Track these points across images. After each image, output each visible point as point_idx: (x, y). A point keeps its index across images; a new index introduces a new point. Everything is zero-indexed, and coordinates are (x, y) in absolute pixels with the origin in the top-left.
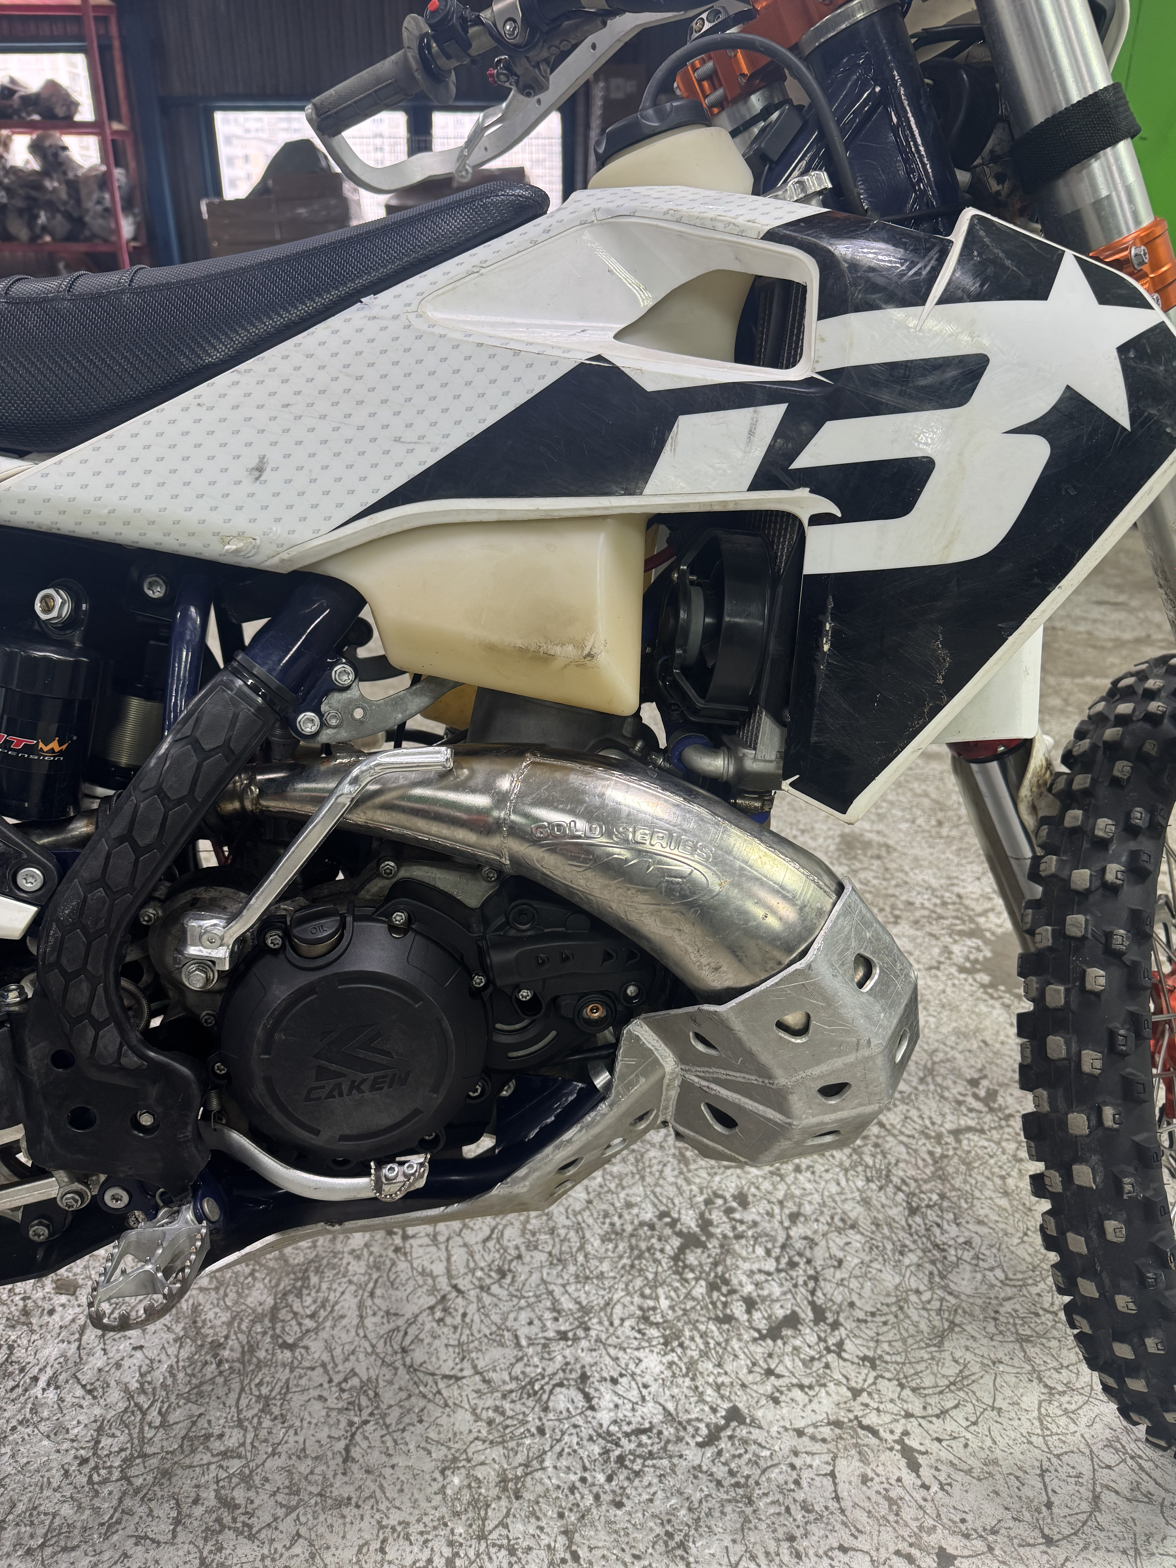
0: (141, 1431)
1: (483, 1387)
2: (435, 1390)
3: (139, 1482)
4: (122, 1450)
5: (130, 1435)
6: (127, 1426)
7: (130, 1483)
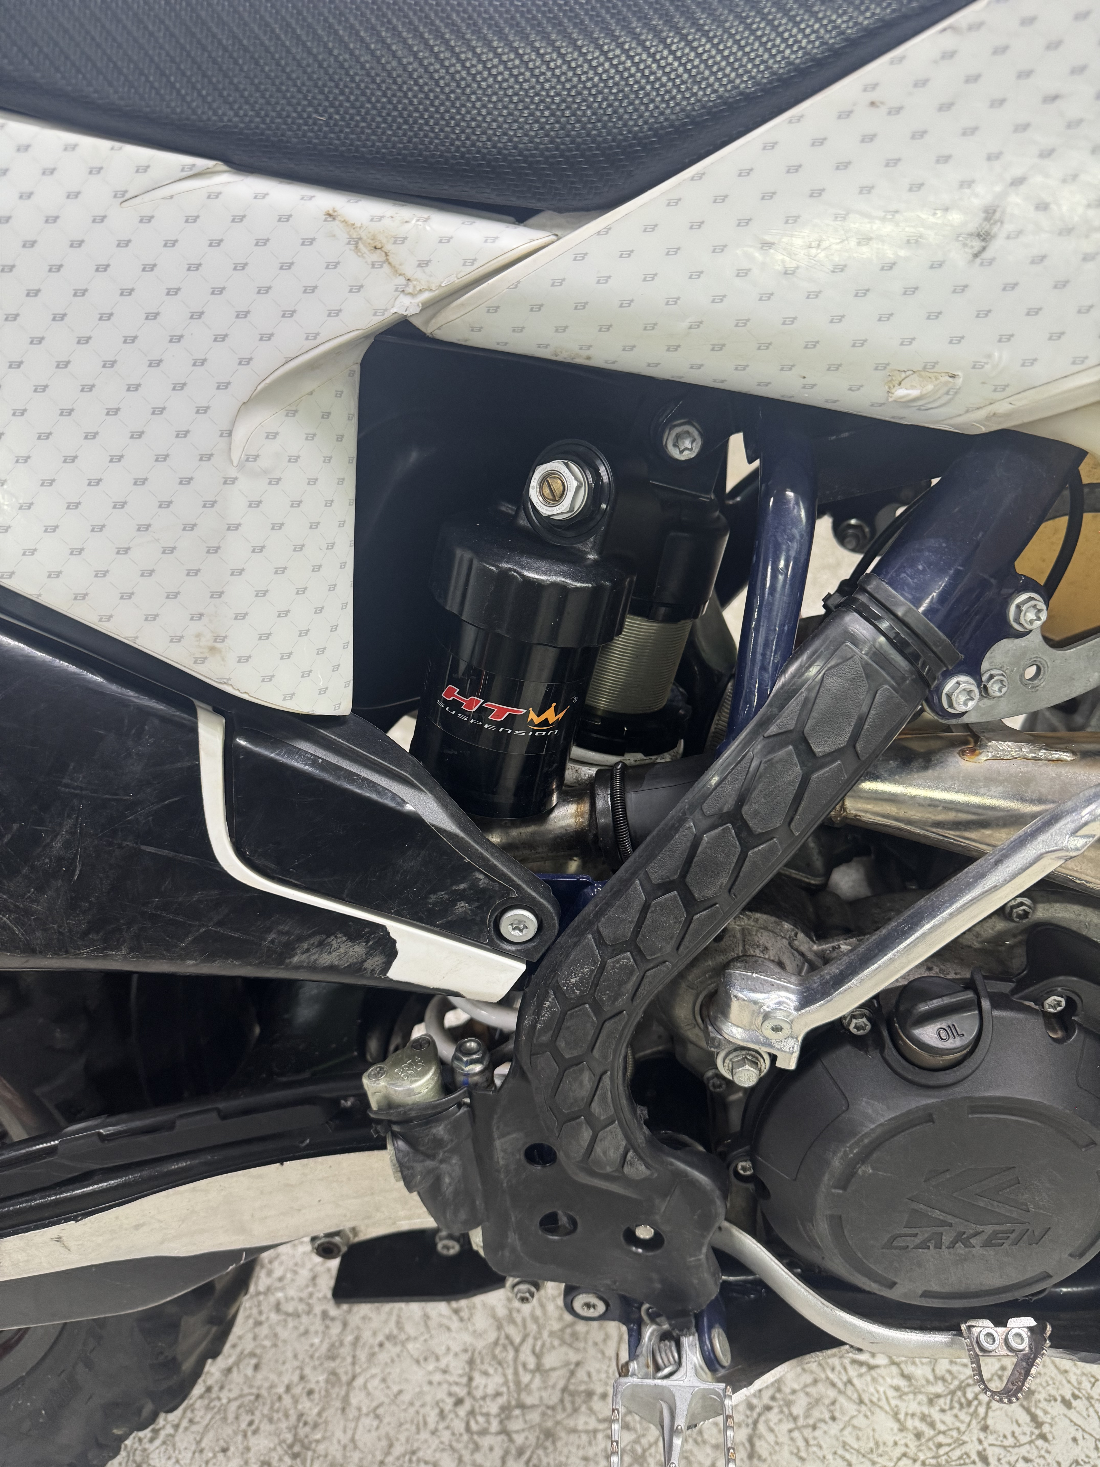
0: (516, 1373)
1: (902, 1383)
2: (845, 1378)
3: (519, 1439)
4: (498, 1394)
5: (505, 1375)
6: (500, 1363)
7: (511, 1440)
